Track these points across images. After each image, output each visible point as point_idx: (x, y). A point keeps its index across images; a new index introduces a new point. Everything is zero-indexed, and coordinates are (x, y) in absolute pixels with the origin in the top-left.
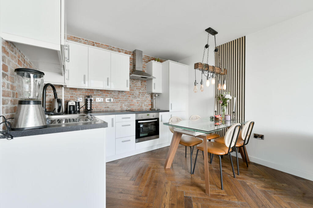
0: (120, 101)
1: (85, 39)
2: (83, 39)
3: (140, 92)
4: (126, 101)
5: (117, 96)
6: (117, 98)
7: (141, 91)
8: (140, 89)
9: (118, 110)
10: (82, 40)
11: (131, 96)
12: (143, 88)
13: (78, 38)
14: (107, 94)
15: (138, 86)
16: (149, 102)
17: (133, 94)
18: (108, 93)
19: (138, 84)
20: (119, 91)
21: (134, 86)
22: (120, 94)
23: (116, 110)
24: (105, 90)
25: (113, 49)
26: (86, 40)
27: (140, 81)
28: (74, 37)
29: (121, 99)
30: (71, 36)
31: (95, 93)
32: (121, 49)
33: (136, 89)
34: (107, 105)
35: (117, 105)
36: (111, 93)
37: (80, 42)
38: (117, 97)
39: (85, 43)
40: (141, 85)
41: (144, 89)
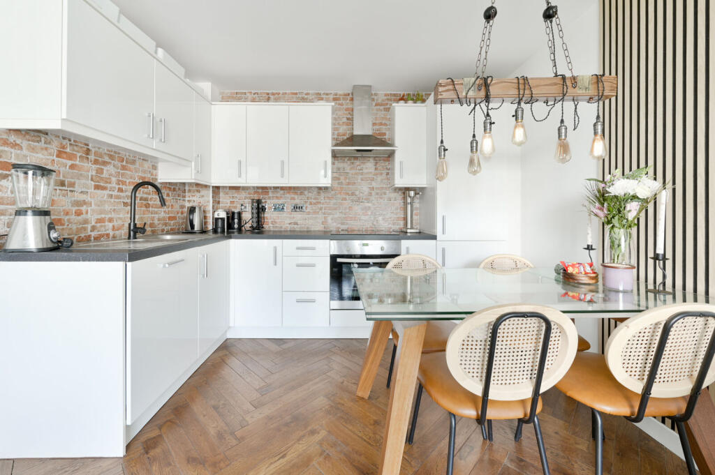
0: (321, 209)
1: (253, 92)
2: (251, 93)
3: (373, 188)
4: (336, 209)
5: (315, 199)
6: (315, 204)
7: (374, 184)
8: (373, 180)
9: (317, 229)
10: (248, 95)
11: (347, 197)
12: (379, 178)
13: (242, 93)
14: (293, 196)
15: (368, 173)
16: (399, 211)
17: (353, 194)
18: (296, 193)
19: (367, 168)
20: (320, 188)
21: (356, 174)
22: (323, 195)
23: (313, 228)
24: (290, 188)
25: (306, 97)
26: (254, 94)
27: (371, 160)
28: (237, 93)
29: (323, 204)
30: (232, 93)
31: (271, 195)
32: (324, 94)
33: (362, 180)
34: (294, 217)
35: (316, 218)
36: (301, 193)
37: (246, 100)
38: (314, 201)
39: (253, 100)
40: (376, 169)
41: (382, 180)
